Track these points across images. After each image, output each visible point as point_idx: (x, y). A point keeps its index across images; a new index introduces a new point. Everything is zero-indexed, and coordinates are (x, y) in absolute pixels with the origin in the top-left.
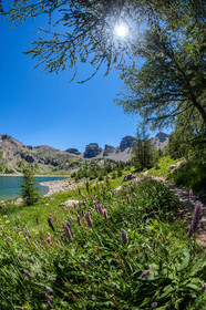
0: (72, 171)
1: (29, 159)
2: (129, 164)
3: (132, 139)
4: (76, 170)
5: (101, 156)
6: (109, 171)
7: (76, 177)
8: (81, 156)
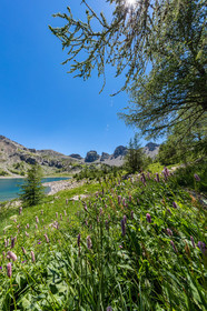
0: (74, 173)
1: (31, 161)
2: (121, 168)
3: (125, 148)
4: (78, 172)
5: (98, 161)
6: (105, 173)
7: (78, 178)
8: (83, 161)
